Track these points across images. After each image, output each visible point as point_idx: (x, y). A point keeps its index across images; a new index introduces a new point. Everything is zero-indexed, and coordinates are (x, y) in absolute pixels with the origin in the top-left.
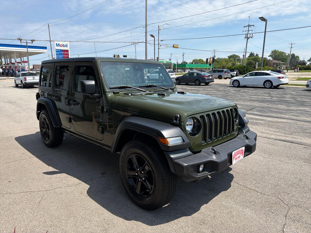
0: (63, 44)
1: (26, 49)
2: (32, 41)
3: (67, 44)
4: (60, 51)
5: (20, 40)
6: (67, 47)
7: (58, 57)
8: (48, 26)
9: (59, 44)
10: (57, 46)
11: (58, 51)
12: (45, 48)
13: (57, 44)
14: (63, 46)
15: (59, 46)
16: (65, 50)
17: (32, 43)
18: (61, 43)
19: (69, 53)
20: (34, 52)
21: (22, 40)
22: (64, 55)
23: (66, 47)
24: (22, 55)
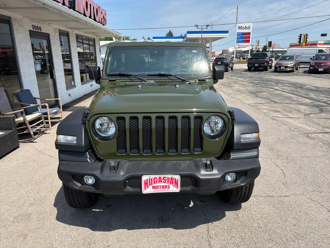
0: (246, 26)
1: (201, 35)
2: (207, 26)
3: (250, 26)
4: (241, 34)
5: (196, 26)
6: (250, 29)
7: (238, 41)
8: (237, 8)
9: (241, 26)
10: (239, 29)
11: (239, 34)
12: (227, 32)
13: (239, 27)
14: (246, 28)
15: (241, 29)
16: (246, 33)
17: (207, 28)
18: (243, 25)
19: (251, 36)
20: (217, 37)
21: (198, 26)
22: (245, 39)
23: (248, 29)
24: (207, 41)
